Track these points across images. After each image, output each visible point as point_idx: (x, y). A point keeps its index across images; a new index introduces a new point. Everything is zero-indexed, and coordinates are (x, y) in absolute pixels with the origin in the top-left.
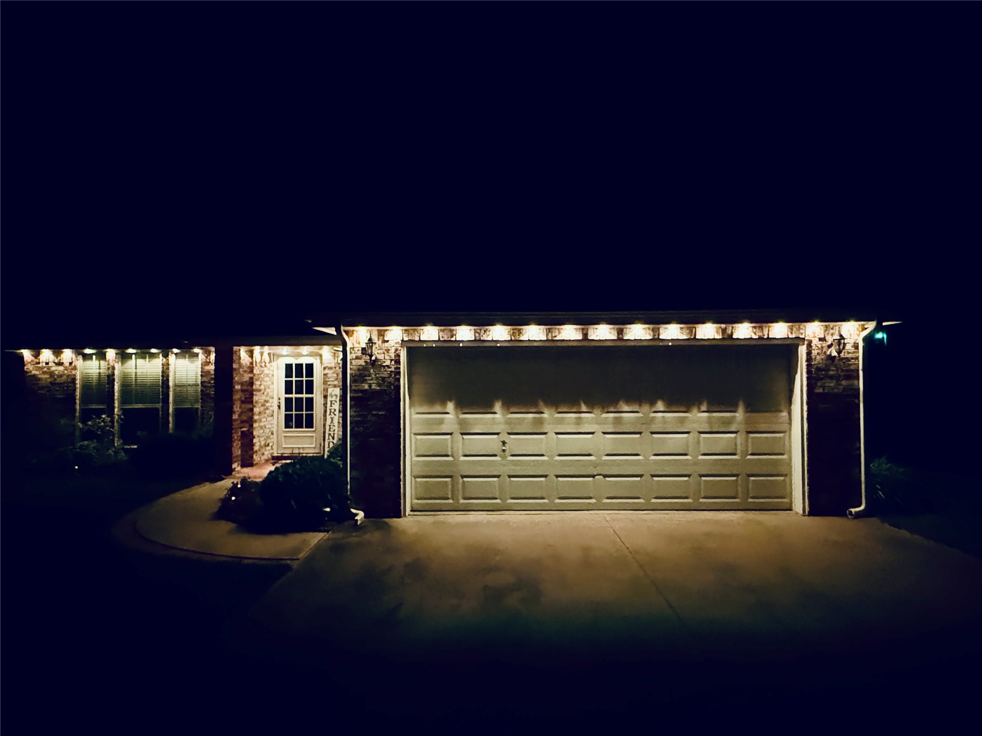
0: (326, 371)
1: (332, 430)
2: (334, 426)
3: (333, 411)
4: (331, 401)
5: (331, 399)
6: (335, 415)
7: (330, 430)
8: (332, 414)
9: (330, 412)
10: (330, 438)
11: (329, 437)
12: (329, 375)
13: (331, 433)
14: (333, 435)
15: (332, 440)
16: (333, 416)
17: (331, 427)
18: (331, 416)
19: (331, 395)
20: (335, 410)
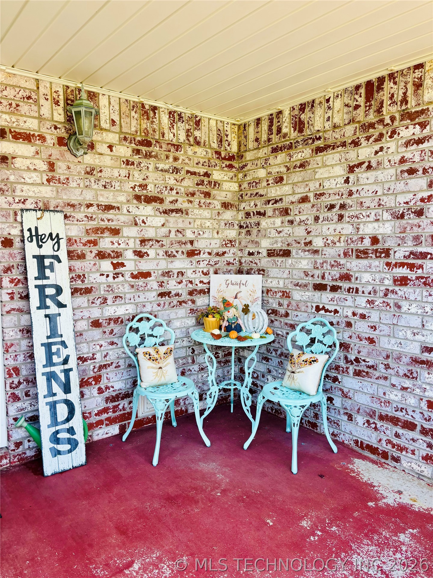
1: (55, 359)
2: (63, 343)
6: (61, 305)
7: (50, 362)
8: (49, 302)
9: (43, 296)
10: (56, 388)
11: (50, 387)
13: (58, 370)
14: (62, 376)
15: (61, 395)
16: (53, 309)
17: (54, 349)
18: (48, 312)
19: (37, 235)
20: (59, 290)
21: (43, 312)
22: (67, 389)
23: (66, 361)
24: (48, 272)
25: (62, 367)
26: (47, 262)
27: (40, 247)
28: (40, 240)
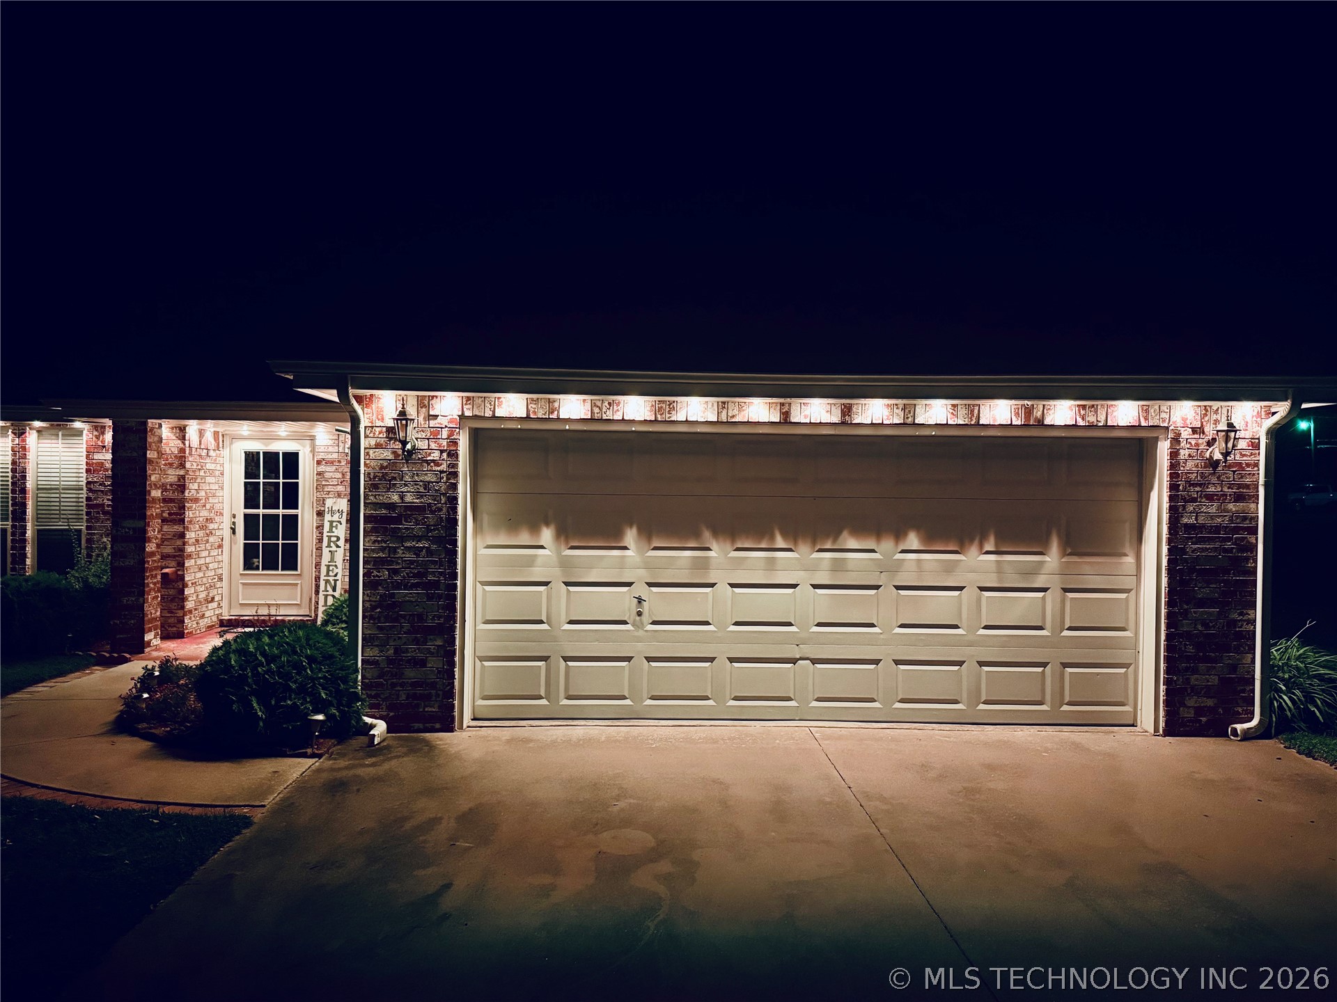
0: (322, 468)
1: (331, 573)
2: (336, 566)
3: (334, 539)
4: (331, 522)
5: (330, 519)
6: (338, 546)
7: (328, 575)
8: (332, 544)
9: (329, 541)
10: (329, 588)
11: (326, 587)
12: (327, 475)
13: (331, 579)
14: (333, 583)
15: (331, 592)
16: (334, 548)
17: (331, 568)
18: (331, 549)
19: (332, 510)
20: (338, 539)
21: (328, 549)
22: (334, 590)
23: (336, 575)
24: (334, 529)
25: (334, 578)
26: (334, 524)
27: (332, 516)
28: (332, 512)
